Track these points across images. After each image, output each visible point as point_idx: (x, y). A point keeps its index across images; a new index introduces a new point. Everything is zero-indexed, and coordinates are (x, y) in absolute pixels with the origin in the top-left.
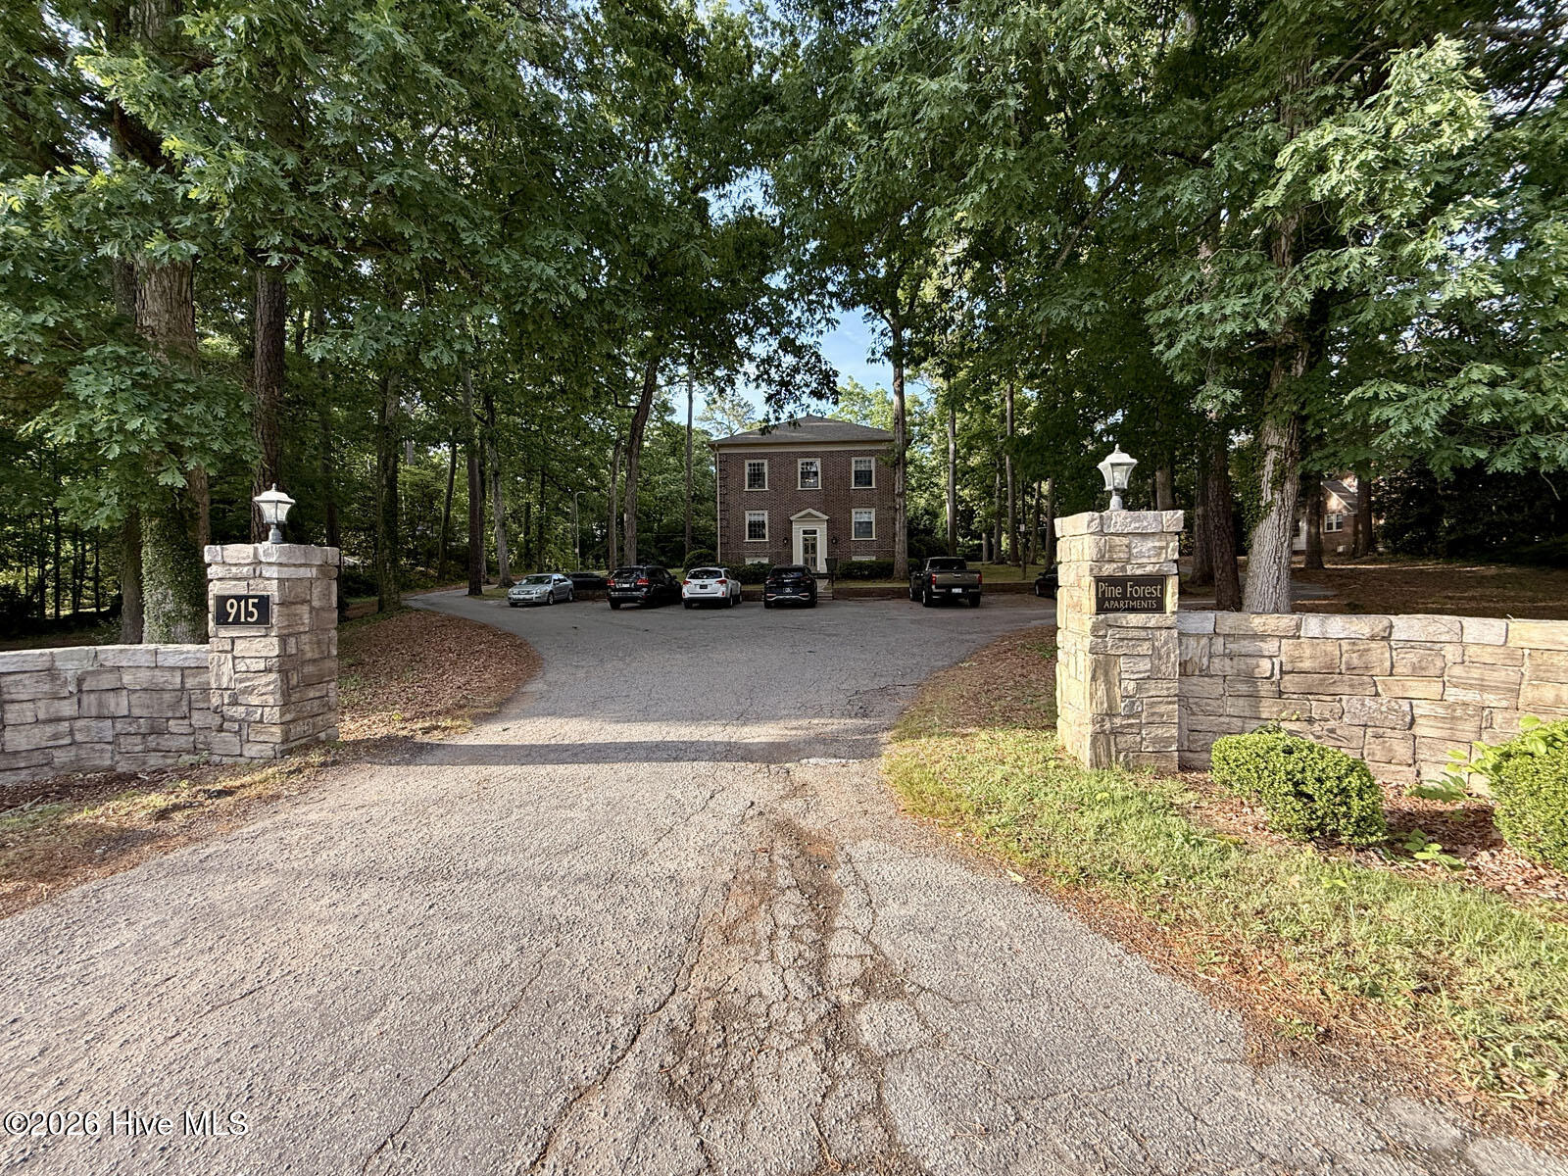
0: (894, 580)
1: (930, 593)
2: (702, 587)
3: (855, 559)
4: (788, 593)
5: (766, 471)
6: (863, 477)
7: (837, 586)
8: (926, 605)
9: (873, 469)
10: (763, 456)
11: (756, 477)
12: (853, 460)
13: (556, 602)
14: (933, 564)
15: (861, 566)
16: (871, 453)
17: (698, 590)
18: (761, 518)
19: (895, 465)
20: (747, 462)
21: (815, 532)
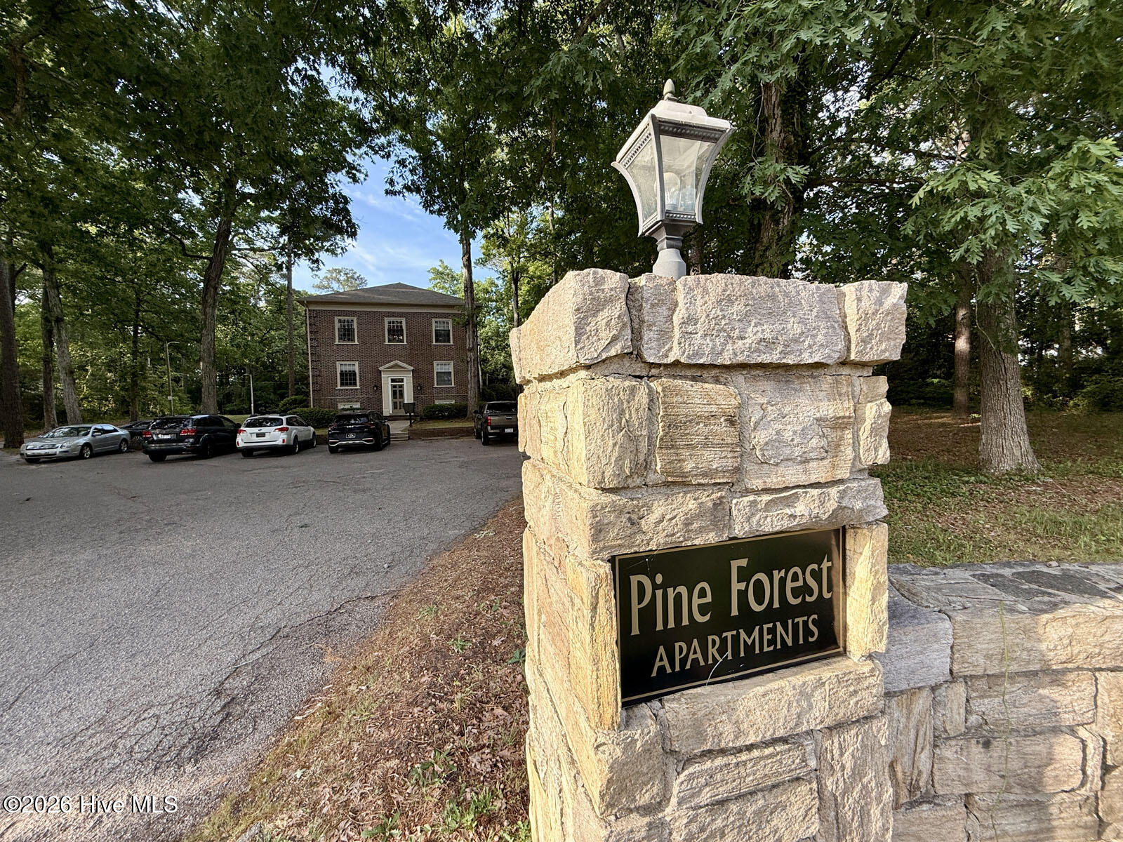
0: (468, 420)
1: (487, 434)
2: (258, 435)
3: (437, 402)
4: (352, 439)
5: (355, 326)
6: (442, 336)
7: (416, 427)
8: (484, 444)
9: (451, 329)
10: (353, 314)
11: (347, 333)
12: (434, 320)
13: (93, 456)
14: (490, 407)
15: (442, 408)
16: (447, 316)
17: (255, 438)
18: (351, 368)
19: (466, 325)
20: (336, 319)
21: (402, 380)
